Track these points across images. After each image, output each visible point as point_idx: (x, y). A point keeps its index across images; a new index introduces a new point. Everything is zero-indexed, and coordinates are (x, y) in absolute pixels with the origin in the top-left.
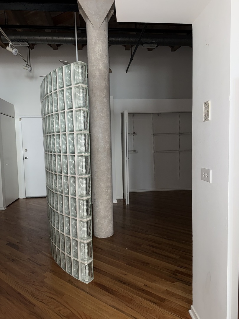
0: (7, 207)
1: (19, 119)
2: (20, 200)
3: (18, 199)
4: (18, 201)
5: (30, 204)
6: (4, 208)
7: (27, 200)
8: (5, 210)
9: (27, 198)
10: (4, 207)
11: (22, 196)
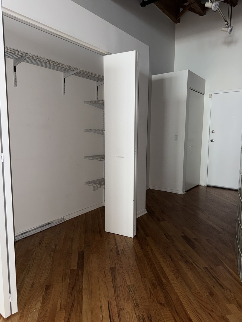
0: (186, 192)
1: (209, 95)
2: (200, 186)
3: (199, 186)
4: (198, 187)
5: (211, 194)
6: (183, 193)
7: (208, 188)
8: (183, 195)
9: (208, 186)
10: (184, 191)
11: (203, 183)
